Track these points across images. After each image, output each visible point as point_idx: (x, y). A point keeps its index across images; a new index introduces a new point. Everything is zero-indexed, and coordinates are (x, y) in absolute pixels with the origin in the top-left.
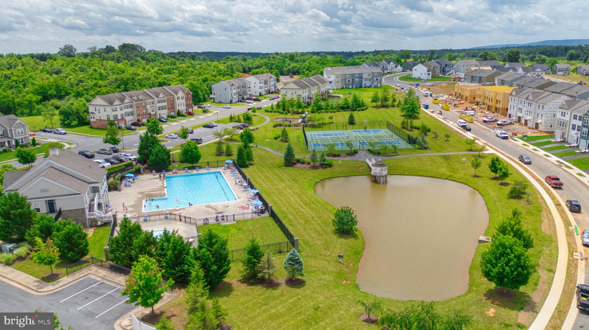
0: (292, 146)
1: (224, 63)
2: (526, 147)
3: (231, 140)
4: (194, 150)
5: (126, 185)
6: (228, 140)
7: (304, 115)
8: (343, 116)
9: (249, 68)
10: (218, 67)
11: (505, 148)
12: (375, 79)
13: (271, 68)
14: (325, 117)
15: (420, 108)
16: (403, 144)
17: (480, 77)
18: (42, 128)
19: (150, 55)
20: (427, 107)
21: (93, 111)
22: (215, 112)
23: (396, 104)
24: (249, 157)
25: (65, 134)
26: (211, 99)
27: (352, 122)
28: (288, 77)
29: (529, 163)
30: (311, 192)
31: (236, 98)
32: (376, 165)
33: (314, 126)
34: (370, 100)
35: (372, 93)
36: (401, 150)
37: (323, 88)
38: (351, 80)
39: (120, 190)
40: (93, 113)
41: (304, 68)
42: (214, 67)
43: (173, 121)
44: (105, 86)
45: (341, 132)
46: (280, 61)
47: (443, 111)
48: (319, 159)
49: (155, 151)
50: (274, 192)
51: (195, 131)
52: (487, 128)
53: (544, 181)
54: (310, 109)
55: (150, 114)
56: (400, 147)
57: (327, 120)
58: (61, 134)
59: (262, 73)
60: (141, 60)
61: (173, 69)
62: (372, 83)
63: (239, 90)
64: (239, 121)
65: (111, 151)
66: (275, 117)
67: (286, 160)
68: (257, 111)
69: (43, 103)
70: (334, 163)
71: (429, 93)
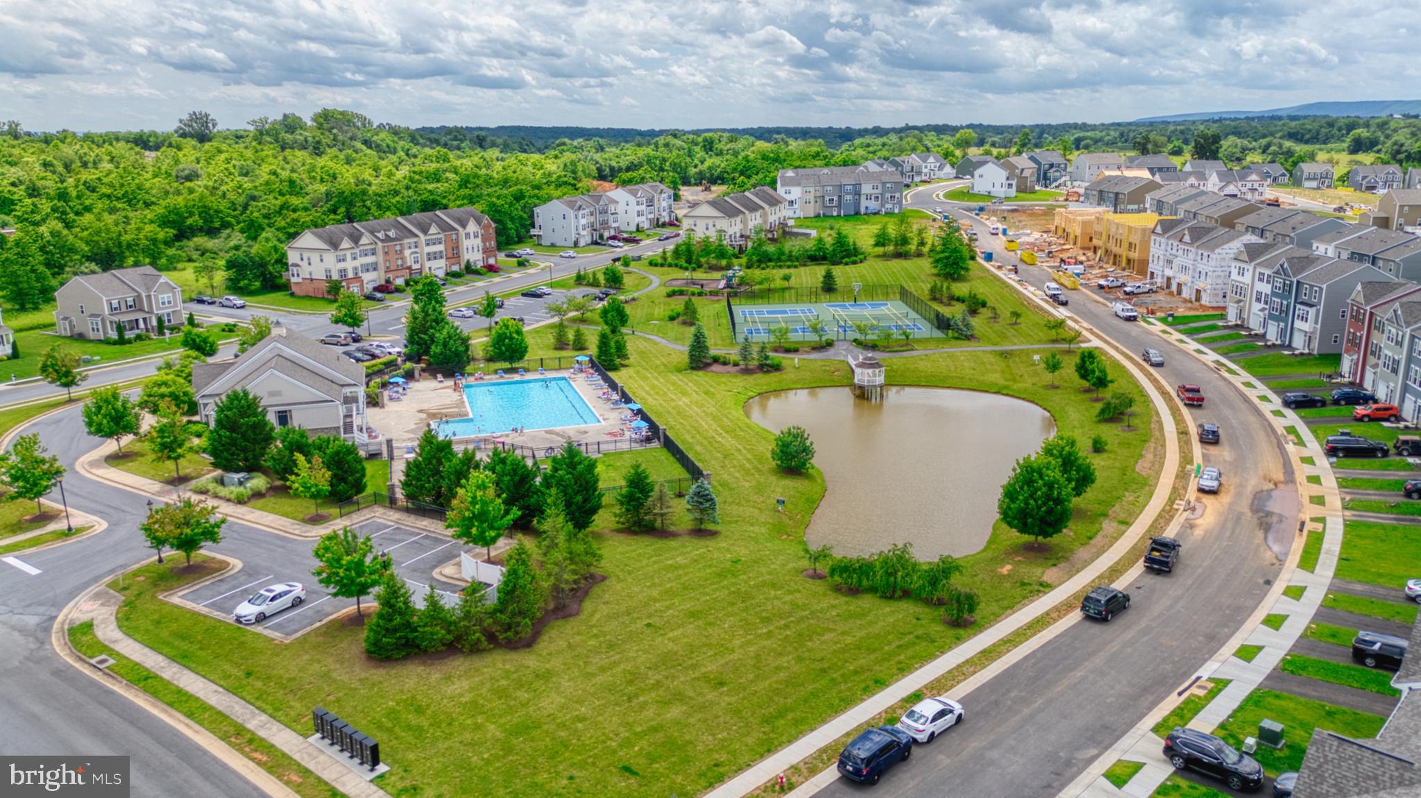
0: (706, 333)
1: (556, 157)
2: (1165, 336)
3: (583, 321)
4: (515, 336)
5: (391, 399)
6: (574, 320)
7: (730, 273)
8: (812, 275)
9: (612, 168)
10: (542, 167)
11: (1127, 339)
12: (888, 195)
13: (662, 169)
14: (776, 275)
15: (973, 258)
16: (924, 329)
17: (1117, 194)
18: (194, 296)
19: (383, 135)
20: (989, 257)
21: (298, 261)
22: (542, 265)
23: (926, 249)
24: (621, 350)
25: (242, 307)
26: (531, 237)
27: (829, 286)
28: (700, 188)
29: (1159, 365)
30: (738, 413)
31: (586, 238)
32: (862, 365)
33: (753, 296)
34: (872, 241)
35: (879, 226)
36: (919, 341)
37: (775, 216)
38: (836, 198)
39: (383, 407)
40: (297, 265)
41: (735, 170)
42: (535, 165)
43: (456, 285)
44: (306, 209)
45: (805, 307)
46: (681, 153)
47: (1021, 267)
48: (755, 355)
49: (440, 336)
50: (668, 412)
51: (506, 303)
52: (1101, 300)
53: (1174, 394)
54: (744, 260)
55: (409, 268)
56: (917, 334)
57: (779, 283)
58: (234, 307)
59: (642, 180)
60: (364, 148)
61: (445, 171)
62: (883, 205)
63: (592, 219)
64: (595, 284)
65: (349, 339)
66: (670, 277)
67: (692, 356)
68: (633, 264)
69: (177, 244)
70: (785, 363)
71: (1001, 226)
